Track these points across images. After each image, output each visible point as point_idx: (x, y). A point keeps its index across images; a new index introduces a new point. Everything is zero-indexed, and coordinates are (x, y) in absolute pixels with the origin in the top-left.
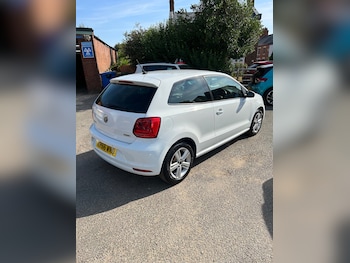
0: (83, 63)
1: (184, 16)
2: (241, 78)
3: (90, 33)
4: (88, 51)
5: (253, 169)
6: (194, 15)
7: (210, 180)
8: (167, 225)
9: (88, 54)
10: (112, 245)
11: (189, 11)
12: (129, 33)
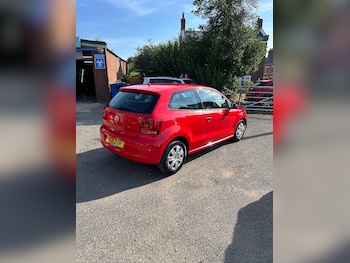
0: (95, 74)
1: (192, 35)
2: (244, 95)
3: (103, 46)
4: (100, 63)
5: (240, 181)
6: (201, 34)
7: (197, 187)
8: (149, 224)
9: (100, 65)
10: (95, 239)
11: (197, 30)
12: (141, 47)
